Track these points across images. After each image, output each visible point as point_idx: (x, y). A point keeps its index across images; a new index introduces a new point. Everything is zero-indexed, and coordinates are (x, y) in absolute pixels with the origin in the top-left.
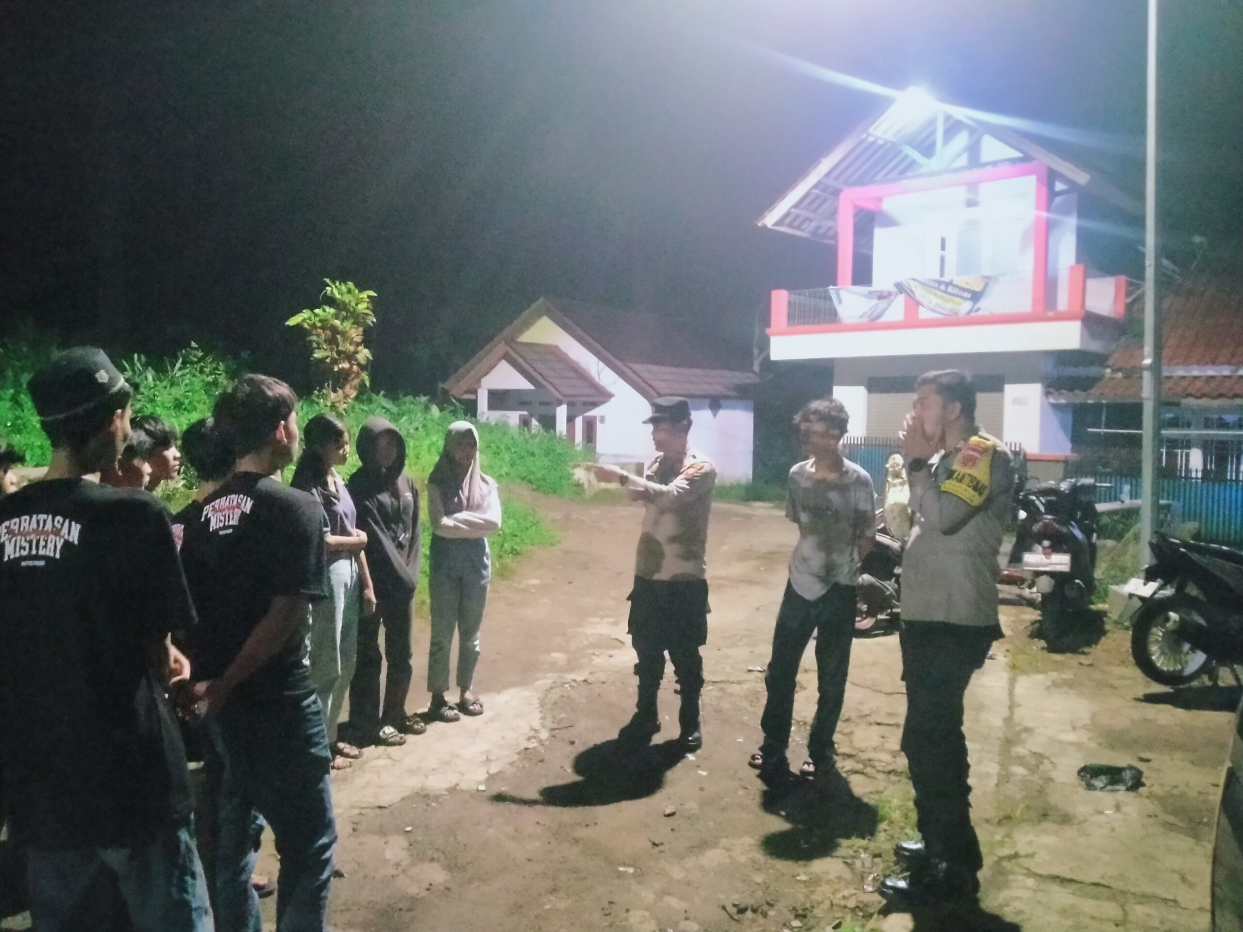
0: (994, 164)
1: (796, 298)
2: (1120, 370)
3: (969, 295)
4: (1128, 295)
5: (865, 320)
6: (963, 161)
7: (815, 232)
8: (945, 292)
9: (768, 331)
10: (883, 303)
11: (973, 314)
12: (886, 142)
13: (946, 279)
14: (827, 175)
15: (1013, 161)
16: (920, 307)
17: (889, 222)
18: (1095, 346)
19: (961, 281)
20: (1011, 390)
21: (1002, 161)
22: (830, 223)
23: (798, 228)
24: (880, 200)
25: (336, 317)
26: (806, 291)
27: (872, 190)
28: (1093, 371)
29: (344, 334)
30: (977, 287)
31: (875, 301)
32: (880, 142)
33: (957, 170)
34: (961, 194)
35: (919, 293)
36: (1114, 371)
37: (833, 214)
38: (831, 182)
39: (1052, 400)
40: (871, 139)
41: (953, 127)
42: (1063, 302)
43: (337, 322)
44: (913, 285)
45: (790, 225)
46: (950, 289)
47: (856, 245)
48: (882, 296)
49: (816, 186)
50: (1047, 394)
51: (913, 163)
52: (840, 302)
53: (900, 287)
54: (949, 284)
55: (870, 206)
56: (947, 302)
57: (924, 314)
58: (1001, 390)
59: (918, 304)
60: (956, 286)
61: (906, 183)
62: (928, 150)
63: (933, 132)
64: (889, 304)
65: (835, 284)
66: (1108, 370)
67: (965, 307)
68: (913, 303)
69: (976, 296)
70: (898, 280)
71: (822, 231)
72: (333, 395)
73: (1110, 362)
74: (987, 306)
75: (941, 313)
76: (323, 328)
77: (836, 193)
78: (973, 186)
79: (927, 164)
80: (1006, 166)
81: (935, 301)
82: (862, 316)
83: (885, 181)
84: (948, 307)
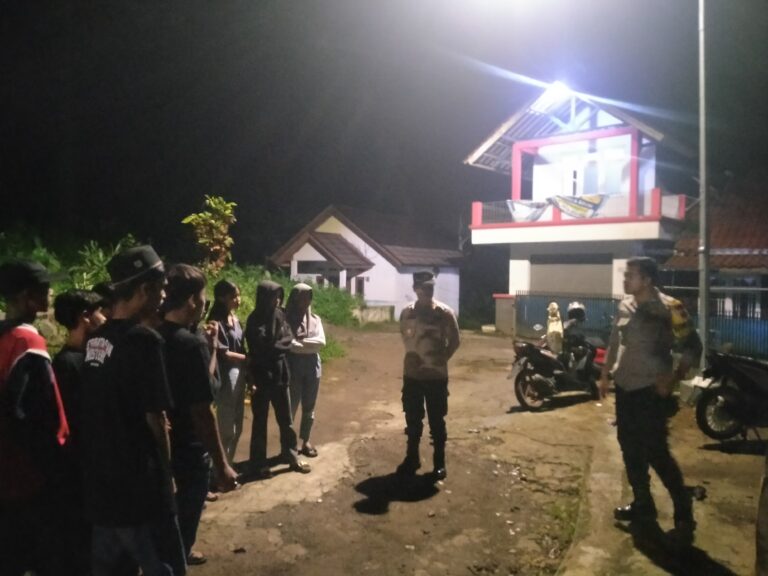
0: (606, 127)
1: (487, 207)
2: (682, 251)
3: (590, 206)
4: (687, 205)
5: (529, 220)
6: (587, 126)
7: (498, 168)
8: (578, 204)
9: (470, 227)
10: (540, 210)
11: (594, 217)
12: (541, 114)
13: (578, 196)
14: (506, 134)
15: (617, 126)
16: (562, 213)
17: (543, 161)
18: (668, 237)
19: (586, 197)
20: (617, 263)
21: (611, 126)
22: (507, 162)
23: (488, 165)
24: (536, 148)
25: (212, 218)
26: (494, 203)
27: (532, 143)
28: (667, 251)
29: (217, 228)
30: (596, 202)
31: (534, 209)
32: (537, 114)
33: (583, 131)
34: (586, 145)
35: (561, 204)
36: (679, 251)
37: (509, 157)
38: (509, 138)
40: (532, 112)
41: (581, 106)
42: (648, 210)
43: (213, 221)
44: (558, 200)
45: (483, 164)
46: (580, 202)
47: (523, 175)
48: (539, 206)
49: (499, 140)
51: (556, 127)
52: (514, 209)
53: (550, 201)
54: (579, 199)
55: (531, 152)
56: (578, 209)
57: (565, 217)
58: (610, 262)
59: (561, 211)
60: (584, 201)
61: (552, 139)
62: (566, 119)
63: (569, 108)
64: (544, 211)
65: (510, 198)
66: (675, 251)
67: (590, 213)
68: (558, 211)
69: (596, 207)
70: (548, 196)
71: (502, 167)
72: (209, 266)
73: (676, 246)
74: (603, 212)
75: (574, 217)
76: (205, 225)
77: (511, 144)
78: (593, 141)
79: (565, 127)
80: (613, 129)
81: (571, 209)
82: (527, 218)
83: (540, 137)
84: (579, 213)
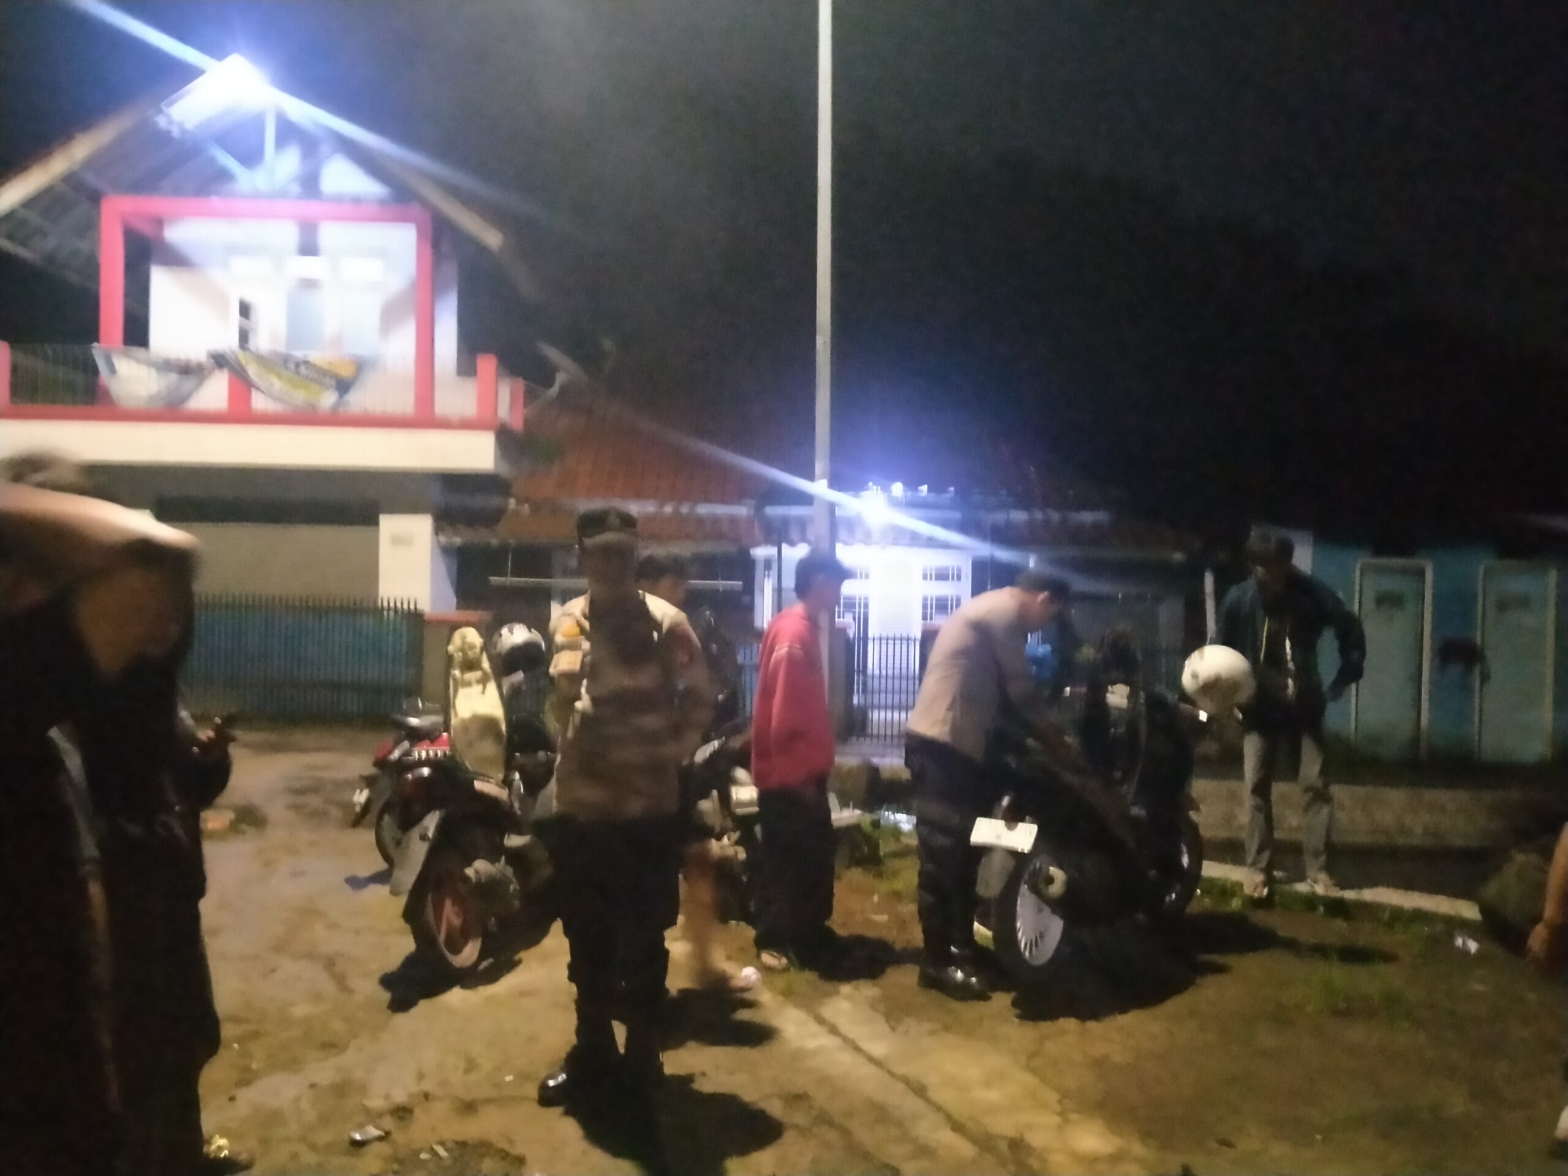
0: (347, 199)
1: (28, 362)
2: (527, 500)
3: (327, 380)
5: (157, 404)
6: (298, 188)
8: (297, 374)
10: (188, 383)
11: (340, 410)
13: (298, 354)
15: (380, 200)
16: (253, 390)
17: (176, 259)
18: (505, 470)
19: (319, 358)
20: (390, 525)
23: (24, 244)
24: (160, 222)
27: (154, 204)
28: (495, 501)
30: (346, 372)
31: (173, 377)
34: (287, 234)
35: (253, 371)
38: (90, 179)
39: (443, 539)
41: (288, 132)
44: (244, 359)
46: (304, 371)
48: (188, 371)
49: (66, 176)
50: (438, 530)
52: (113, 370)
53: (220, 360)
54: (299, 363)
55: (145, 228)
56: (296, 388)
57: (259, 402)
58: (372, 521)
59: (252, 386)
60: (312, 367)
62: (251, 157)
63: (259, 132)
64: (199, 385)
65: (97, 340)
66: (513, 501)
67: (328, 399)
68: (242, 385)
69: (343, 386)
70: (215, 347)
73: (515, 489)
74: (360, 400)
75: (288, 404)
77: (95, 198)
79: (246, 179)
80: (373, 205)
81: (277, 384)
82: (154, 399)
83: (178, 191)
84: (300, 397)
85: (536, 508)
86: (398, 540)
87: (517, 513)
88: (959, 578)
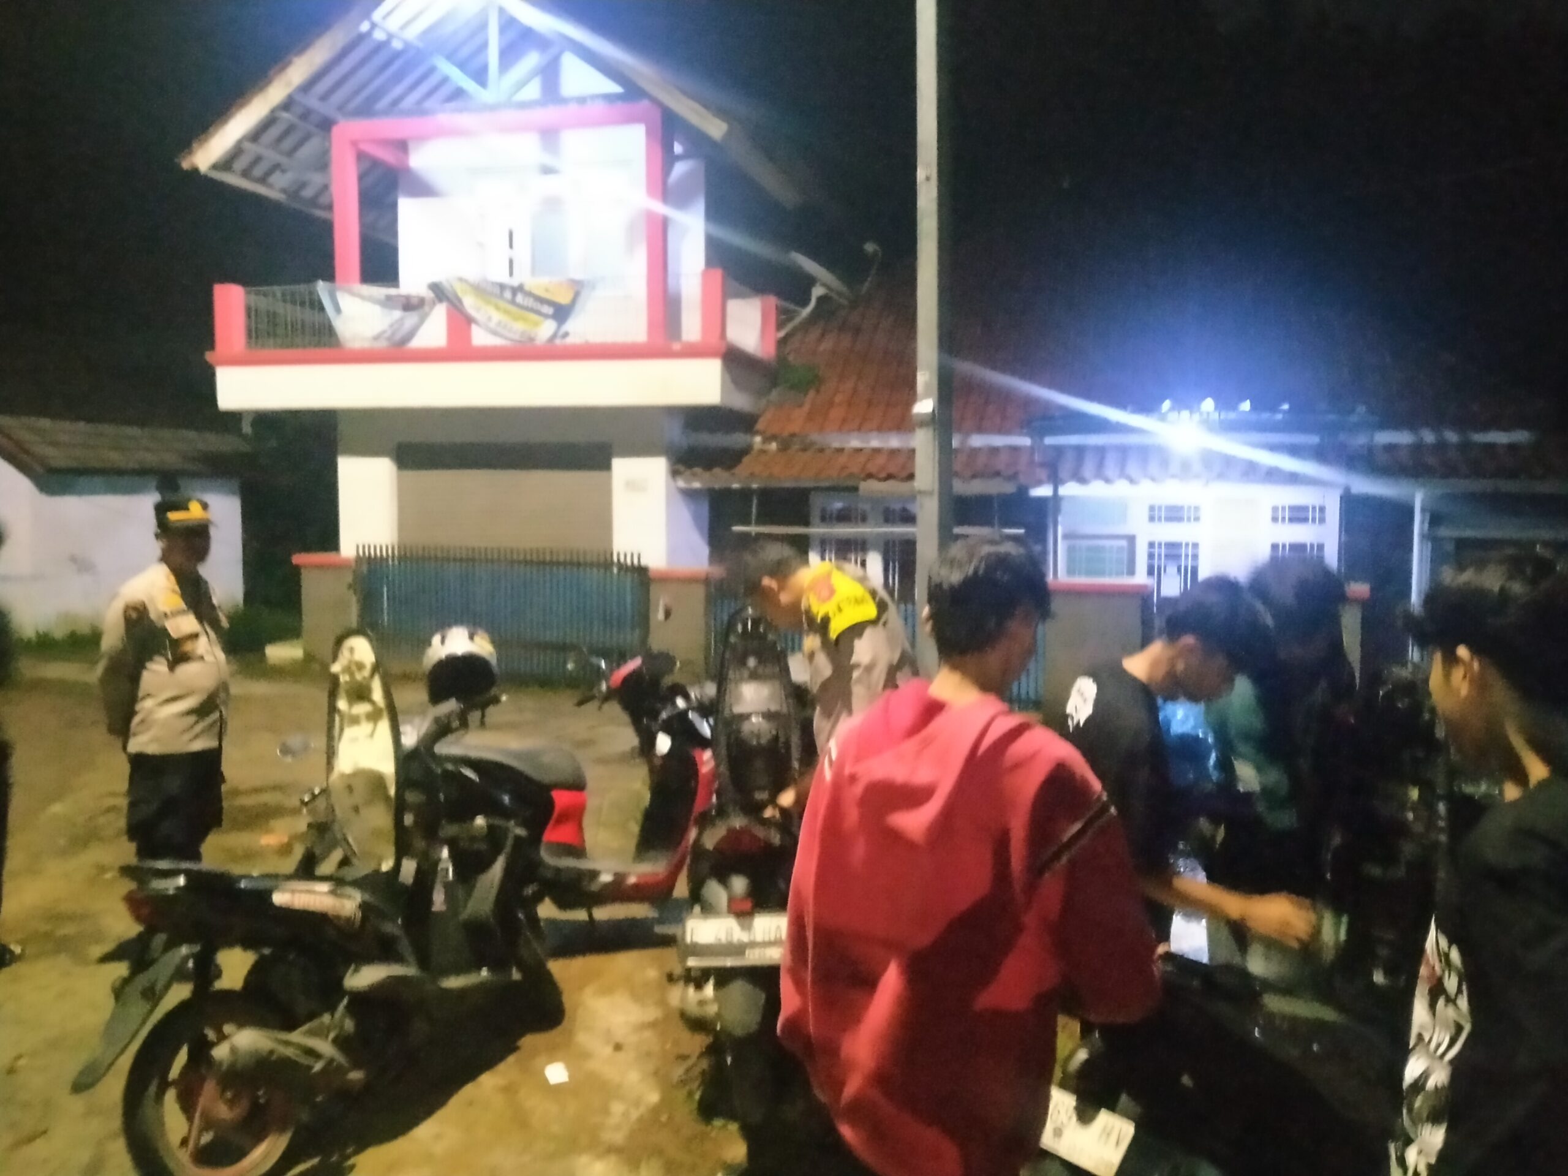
0: (582, 100)
1: (263, 303)
2: (773, 438)
3: (548, 310)
4: (780, 326)
5: (382, 344)
6: (533, 90)
7: (294, 193)
8: (513, 302)
9: (209, 356)
10: (411, 319)
11: (558, 342)
12: (408, 46)
13: (515, 282)
14: (307, 87)
15: (609, 98)
16: (474, 327)
17: (422, 189)
18: (741, 402)
19: (536, 284)
20: (622, 467)
21: (595, 97)
22: (317, 179)
23: (263, 180)
24: (402, 146)
26: (277, 290)
27: (388, 126)
28: (737, 439)
30: (564, 299)
31: (397, 314)
32: (397, 45)
33: (524, 105)
34: (531, 149)
35: (469, 303)
36: (767, 440)
37: (323, 164)
39: (681, 484)
40: (379, 35)
41: (516, 38)
42: (692, 328)
44: (459, 289)
45: (246, 174)
46: (520, 298)
48: (410, 305)
49: (287, 105)
50: (674, 473)
51: (458, 94)
52: (338, 310)
53: (439, 292)
54: (515, 290)
55: (386, 155)
56: (516, 318)
57: (480, 338)
58: (605, 466)
59: (469, 320)
60: (529, 294)
62: (477, 71)
63: (484, 46)
64: (422, 321)
65: (329, 279)
66: (758, 439)
67: (545, 329)
68: (460, 321)
69: (561, 313)
70: (435, 279)
71: (307, 193)
73: (760, 426)
74: (580, 329)
75: (506, 338)
78: (549, 135)
80: (600, 106)
81: (496, 316)
82: (376, 338)
84: (518, 328)
85: (784, 447)
86: (632, 485)
87: (763, 452)
88: (1322, 520)
